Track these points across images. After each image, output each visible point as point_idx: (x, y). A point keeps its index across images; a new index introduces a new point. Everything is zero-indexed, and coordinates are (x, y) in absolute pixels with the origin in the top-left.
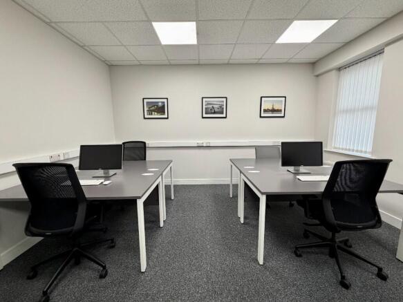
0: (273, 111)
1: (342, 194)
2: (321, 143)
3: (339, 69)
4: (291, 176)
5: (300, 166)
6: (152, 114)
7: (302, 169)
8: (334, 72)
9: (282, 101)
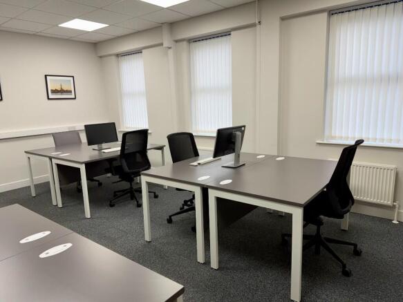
0: (62, 91)
1: (129, 154)
2: (114, 123)
3: (118, 55)
4: (97, 152)
5: (102, 143)
7: (104, 145)
8: (114, 58)
9: (70, 81)
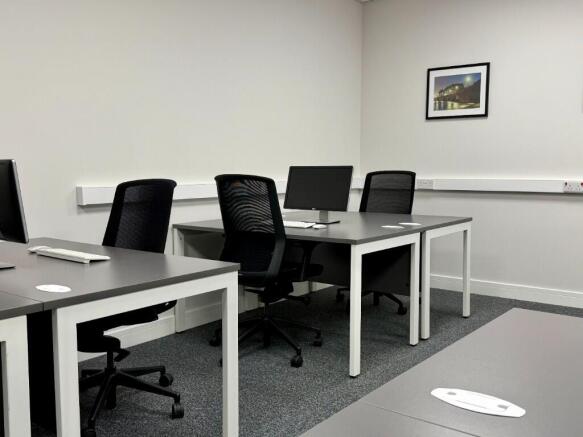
6: (445, 108)
